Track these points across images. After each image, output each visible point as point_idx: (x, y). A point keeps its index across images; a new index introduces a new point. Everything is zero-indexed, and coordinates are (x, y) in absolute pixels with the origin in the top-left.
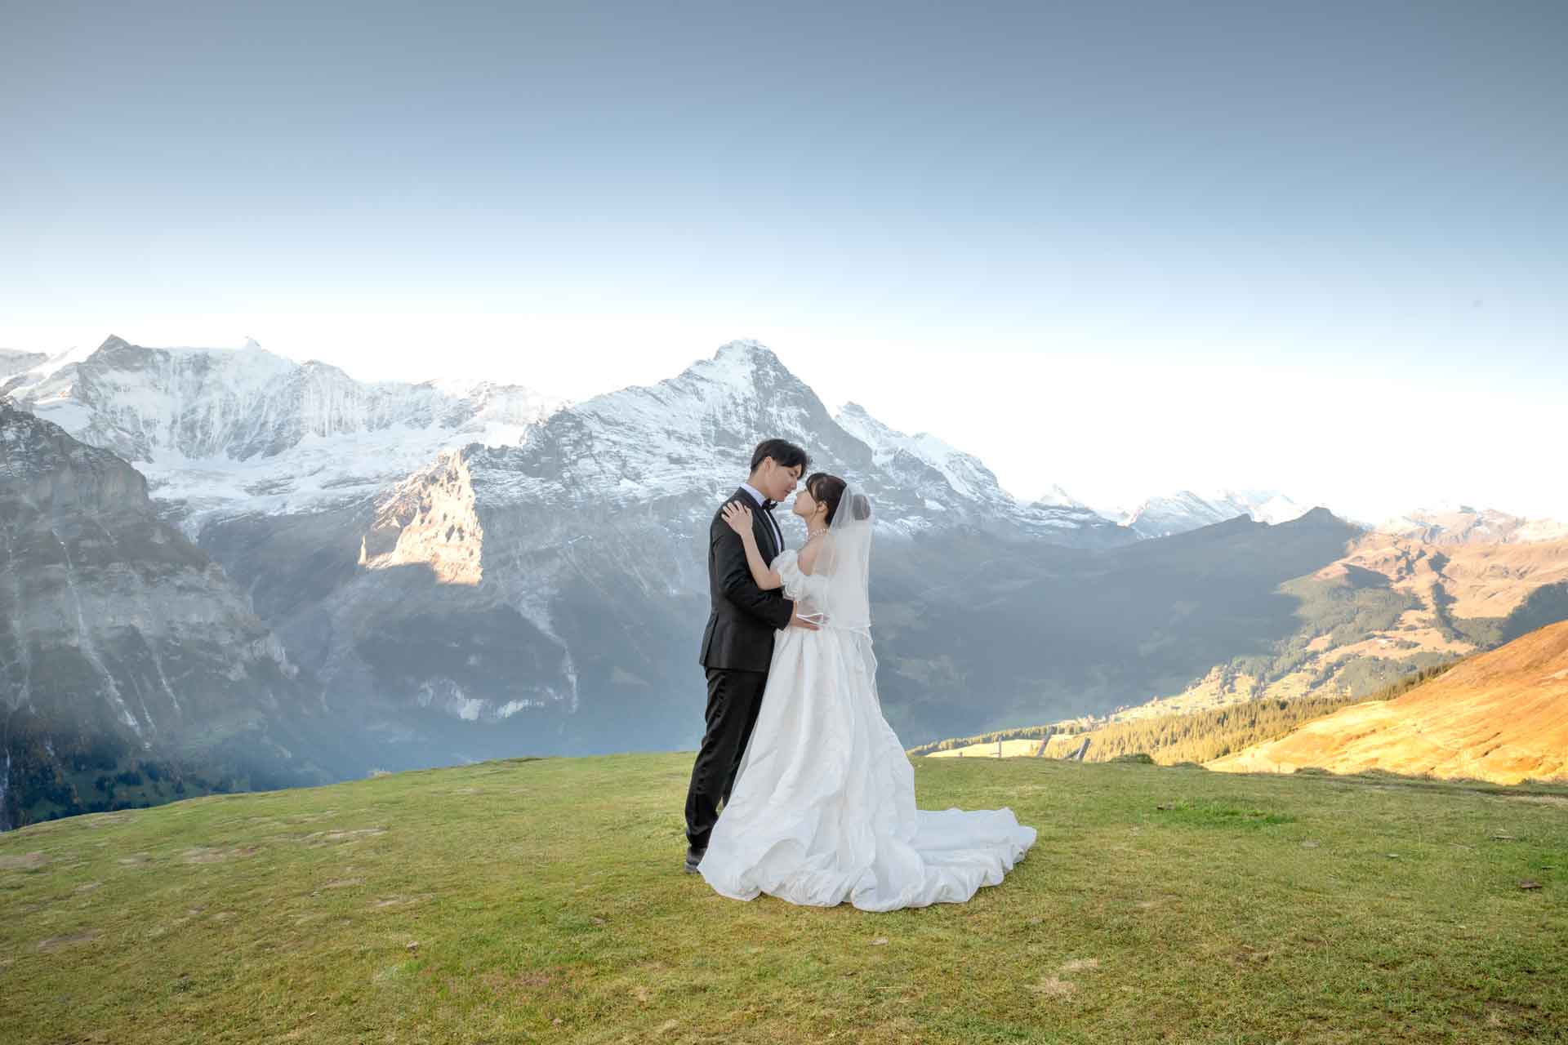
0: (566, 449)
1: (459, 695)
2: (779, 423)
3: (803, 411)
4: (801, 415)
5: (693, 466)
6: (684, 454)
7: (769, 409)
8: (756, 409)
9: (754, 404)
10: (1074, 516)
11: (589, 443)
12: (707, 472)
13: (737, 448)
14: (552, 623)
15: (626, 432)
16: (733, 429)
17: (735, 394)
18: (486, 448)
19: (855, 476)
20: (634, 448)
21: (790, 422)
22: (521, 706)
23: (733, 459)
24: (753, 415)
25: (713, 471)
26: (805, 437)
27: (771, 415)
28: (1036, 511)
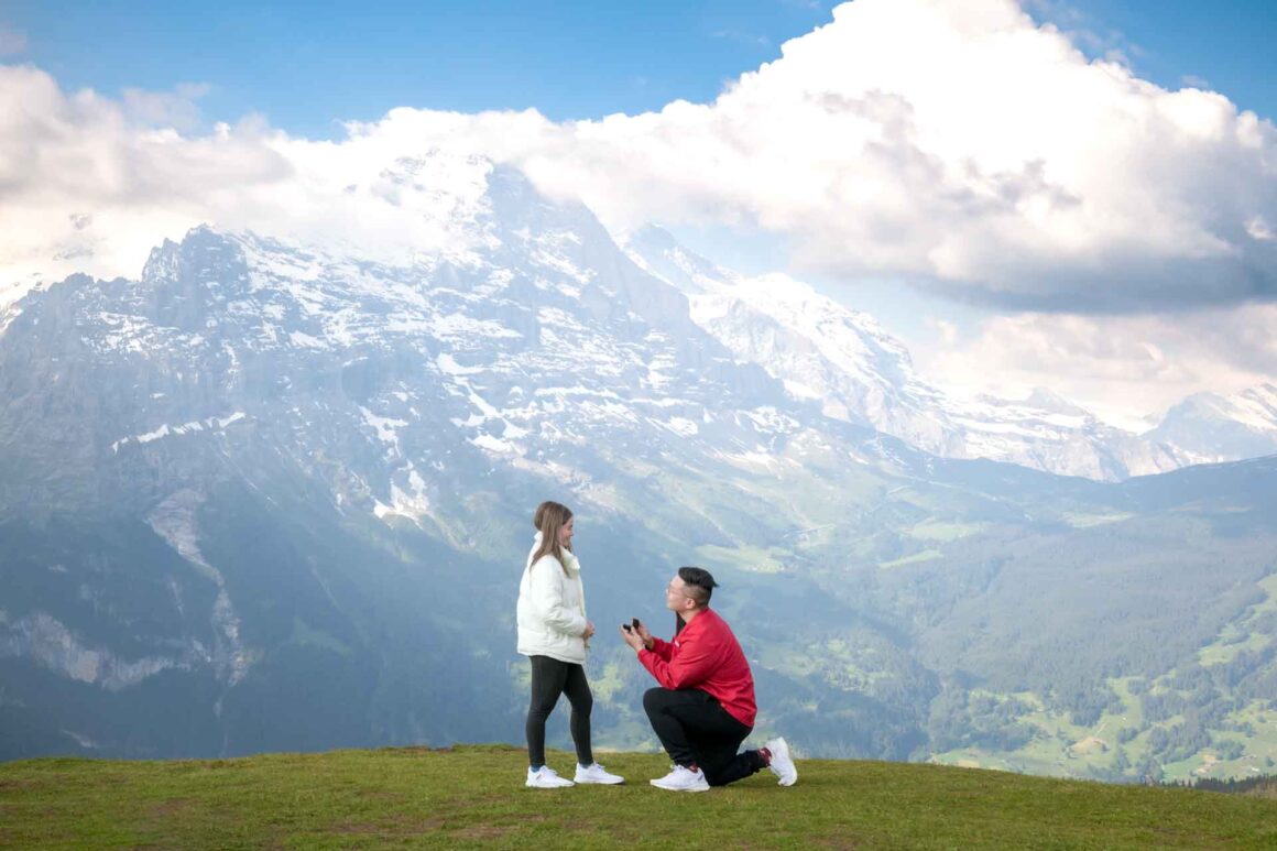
0: (210, 285)
1: (67, 642)
2: (533, 254)
3: (572, 236)
4: (567, 242)
5: (402, 316)
6: (387, 296)
7: (515, 232)
8: (494, 232)
9: (491, 224)
10: (1056, 419)
11: (242, 278)
12: (423, 326)
13: (468, 290)
14: (198, 544)
15: (299, 262)
16: (461, 262)
17: (463, 209)
18: (96, 281)
19: (662, 340)
20: (310, 285)
21: (551, 253)
22: (157, 668)
23: (464, 307)
24: (493, 242)
25: (431, 324)
26: (578, 277)
27: (521, 241)
28: (986, 409)
